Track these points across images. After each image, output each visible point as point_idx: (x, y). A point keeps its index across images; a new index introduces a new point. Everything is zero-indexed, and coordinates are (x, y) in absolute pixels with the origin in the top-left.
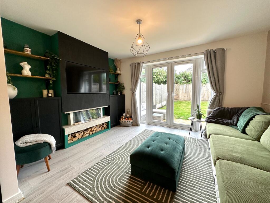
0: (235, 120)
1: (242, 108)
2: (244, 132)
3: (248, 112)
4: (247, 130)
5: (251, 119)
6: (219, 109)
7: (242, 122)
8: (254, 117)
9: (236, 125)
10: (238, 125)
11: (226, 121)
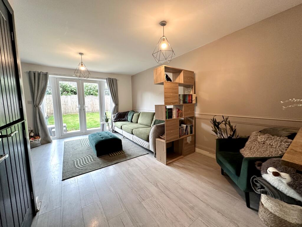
0: (126, 118)
1: (127, 112)
2: (132, 122)
3: (131, 113)
4: (133, 120)
5: (133, 116)
6: (118, 113)
7: (129, 118)
8: (133, 115)
9: (127, 120)
10: (128, 119)
11: (123, 119)
